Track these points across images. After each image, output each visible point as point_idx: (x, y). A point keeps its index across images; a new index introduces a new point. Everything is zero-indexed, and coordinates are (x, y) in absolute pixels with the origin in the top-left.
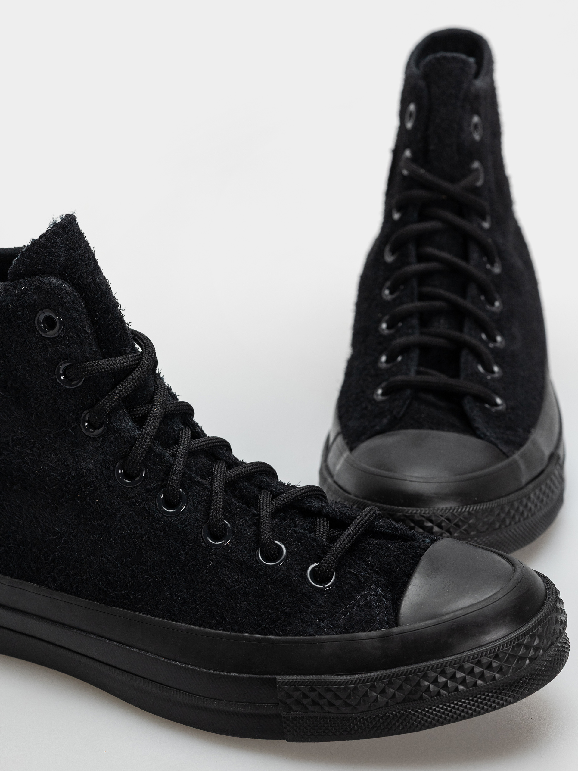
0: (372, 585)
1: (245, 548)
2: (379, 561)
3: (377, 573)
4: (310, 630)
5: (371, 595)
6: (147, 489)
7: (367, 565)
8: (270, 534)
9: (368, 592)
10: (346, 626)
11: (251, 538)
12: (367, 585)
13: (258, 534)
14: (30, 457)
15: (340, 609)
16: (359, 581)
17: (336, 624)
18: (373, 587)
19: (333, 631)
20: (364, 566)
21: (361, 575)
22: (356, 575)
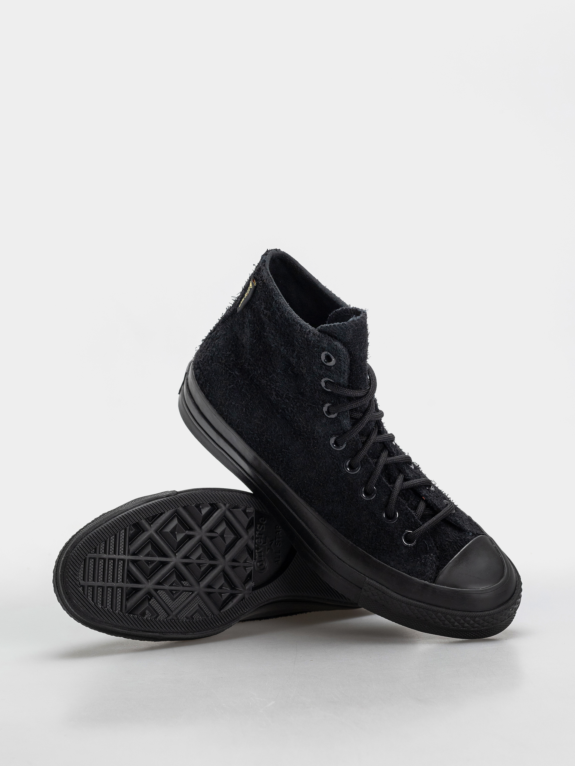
0: (432, 554)
1: (378, 506)
2: (441, 541)
3: (437, 547)
4: (392, 563)
5: (429, 559)
6: (343, 455)
7: (434, 541)
8: (394, 505)
9: (428, 557)
10: (410, 571)
11: (384, 502)
12: (429, 552)
13: (387, 503)
14: (292, 409)
15: (411, 560)
16: (426, 549)
17: (406, 566)
18: (432, 555)
19: (403, 569)
20: (433, 541)
21: (429, 546)
22: (427, 545)
